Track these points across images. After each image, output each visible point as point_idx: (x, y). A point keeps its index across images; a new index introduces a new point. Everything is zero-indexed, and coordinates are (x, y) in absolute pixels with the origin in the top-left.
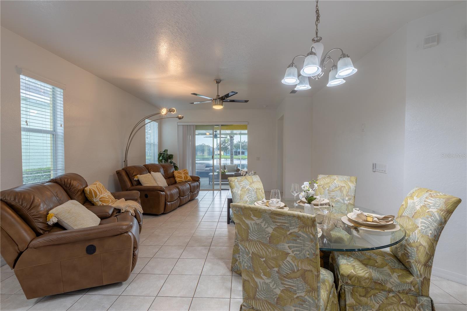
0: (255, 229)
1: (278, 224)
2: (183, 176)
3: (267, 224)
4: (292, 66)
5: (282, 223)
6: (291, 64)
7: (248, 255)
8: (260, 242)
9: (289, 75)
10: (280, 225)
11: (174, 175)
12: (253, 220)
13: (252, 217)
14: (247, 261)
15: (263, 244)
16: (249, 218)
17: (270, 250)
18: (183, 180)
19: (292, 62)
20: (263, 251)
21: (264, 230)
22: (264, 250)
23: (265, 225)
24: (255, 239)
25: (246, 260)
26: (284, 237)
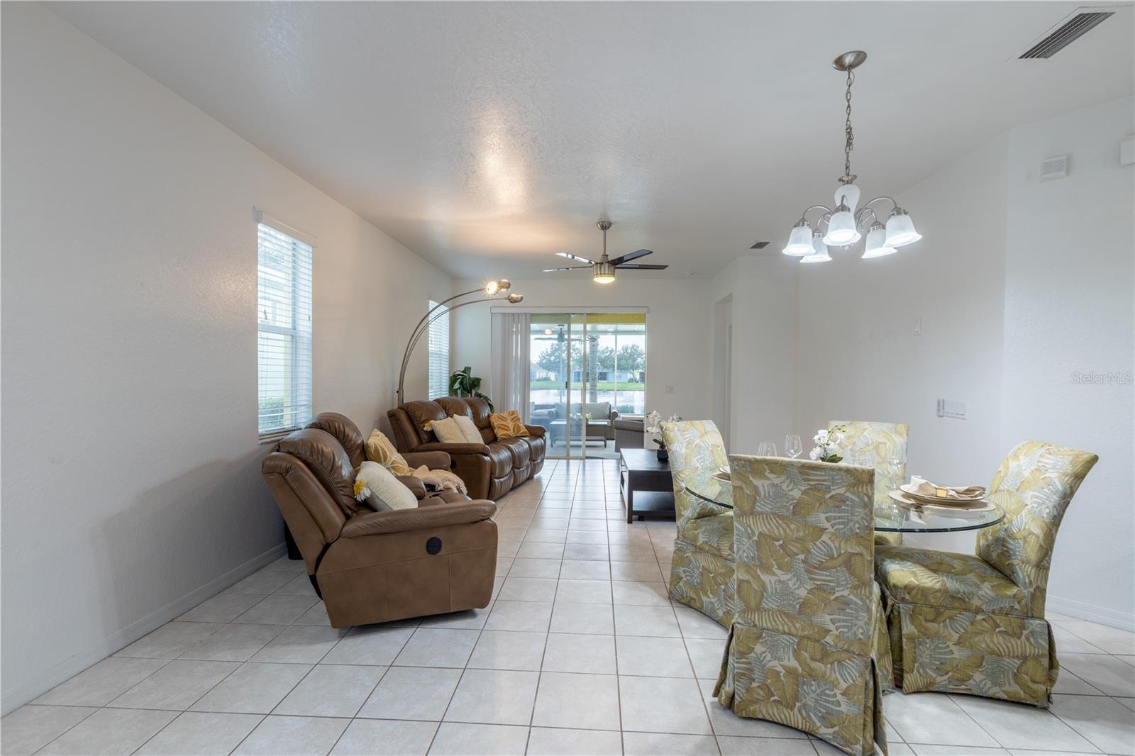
0: (769, 493)
1: (812, 483)
2: (511, 425)
3: (792, 484)
4: (803, 225)
5: (818, 480)
6: (800, 221)
7: (750, 538)
8: (774, 514)
9: (797, 241)
10: (815, 484)
11: (490, 422)
12: (768, 479)
13: (766, 474)
14: (748, 548)
15: (782, 518)
16: (760, 475)
17: (793, 526)
18: (511, 433)
19: (802, 217)
20: (780, 529)
21: (786, 494)
22: (782, 527)
23: (788, 486)
24: (767, 510)
25: (745, 548)
26: (820, 504)
